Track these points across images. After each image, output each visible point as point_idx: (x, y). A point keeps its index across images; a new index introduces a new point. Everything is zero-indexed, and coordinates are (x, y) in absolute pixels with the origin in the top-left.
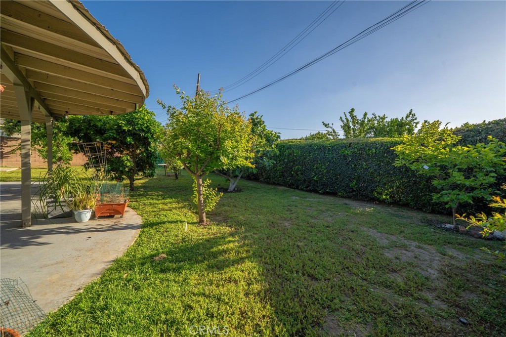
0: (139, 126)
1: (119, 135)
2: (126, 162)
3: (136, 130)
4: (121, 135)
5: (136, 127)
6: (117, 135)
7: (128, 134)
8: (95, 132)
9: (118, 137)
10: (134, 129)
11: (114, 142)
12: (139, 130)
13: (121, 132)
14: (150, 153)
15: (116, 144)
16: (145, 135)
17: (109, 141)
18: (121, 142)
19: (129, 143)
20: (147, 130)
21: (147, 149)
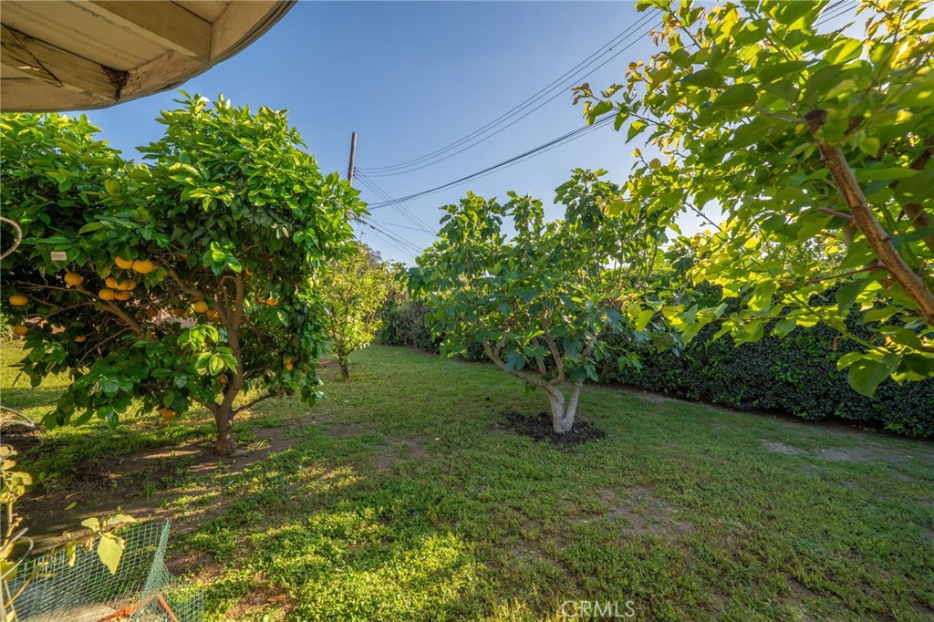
0: (268, 190)
1: (169, 231)
2: (204, 355)
3: (254, 210)
4: (177, 232)
5: (252, 193)
6: (157, 230)
7: (215, 227)
8: (47, 220)
9: (163, 241)
10: (246, 203)
11: (143, 267)
12: (267, 207)
13: (182, 219)
14: (300, 312)
15: (153, 274)
16: (292, 233)
17: (121, 264)
18: (181, 267)
19: (216, 272)
20: (301, 215)
21: (290, 299)
